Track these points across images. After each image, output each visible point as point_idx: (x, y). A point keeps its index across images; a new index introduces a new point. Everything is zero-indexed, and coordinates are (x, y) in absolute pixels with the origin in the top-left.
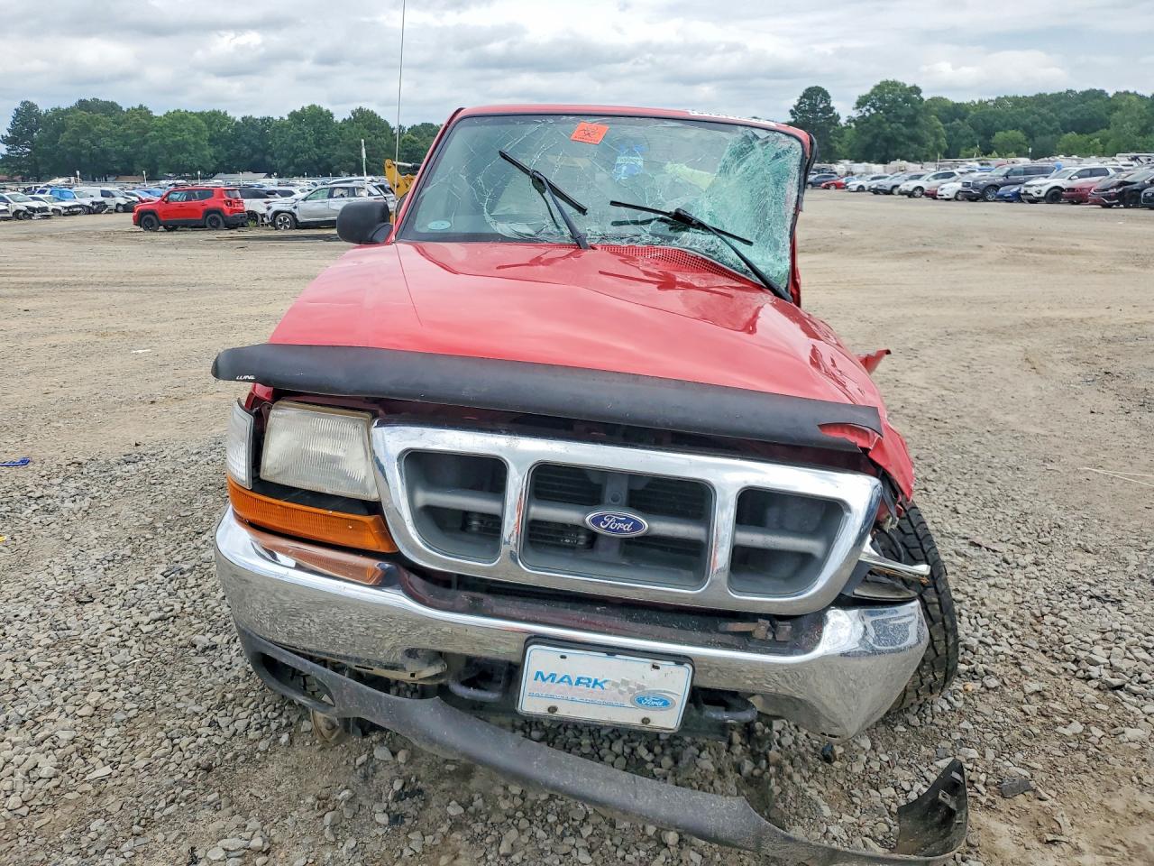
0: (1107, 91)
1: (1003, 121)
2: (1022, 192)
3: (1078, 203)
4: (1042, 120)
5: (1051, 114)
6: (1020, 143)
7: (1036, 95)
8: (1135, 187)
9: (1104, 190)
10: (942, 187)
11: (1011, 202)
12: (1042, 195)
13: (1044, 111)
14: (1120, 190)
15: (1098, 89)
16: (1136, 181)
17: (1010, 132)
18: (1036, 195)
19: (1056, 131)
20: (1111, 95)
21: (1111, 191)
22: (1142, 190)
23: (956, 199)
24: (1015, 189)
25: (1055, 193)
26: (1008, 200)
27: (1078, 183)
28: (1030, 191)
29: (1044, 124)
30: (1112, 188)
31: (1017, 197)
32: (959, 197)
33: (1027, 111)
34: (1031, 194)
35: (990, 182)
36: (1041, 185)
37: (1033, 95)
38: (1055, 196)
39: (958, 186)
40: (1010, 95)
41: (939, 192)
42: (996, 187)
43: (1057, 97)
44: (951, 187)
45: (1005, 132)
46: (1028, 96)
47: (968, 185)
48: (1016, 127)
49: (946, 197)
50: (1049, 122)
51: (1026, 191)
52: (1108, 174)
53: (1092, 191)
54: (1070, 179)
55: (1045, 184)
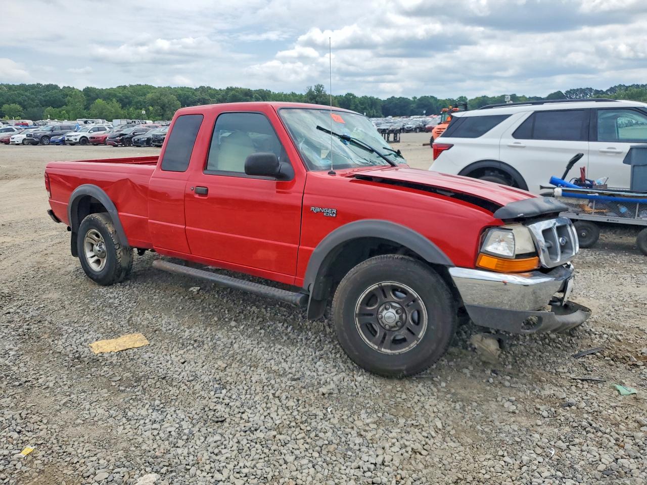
0: (59, 86)
1: (5, 98)
2: (66, 139)
3: (97, 145)
4: (29, 99)
5: (33, 96)
6: (20, 111)
7: (20, 85)
8: (126, 136)
9: (114, 138)
10: (13, 137)
11: (59, 145)
12: (78, 141)
13: (28, 94)
14: (121, 138)
15: (54, 84)
16: (126, 133)
17: (11, 105)
18: (74, 141)
19: (37, 106)
20: (61, 88)
21: (117, 138)
22: (132, 137)
23: (23, 144)
24: (61, 138)
25: (83, 140)
26: (57, 144)
27: (94, 134)
28: (71, 139)
29: (30, 101)
30: (117, 137)
31: (63, 142)
32: (25, 142)
33: (19, 93)
34: (72, 141)
35: (43, 134)
36: (75, 136)
37: (18, 84)
38: (84, 141)
39: (24, 136)
40: (5, 83)
41: (11, 140)
42: (48, 137)
43: (33, 87)
44: (19, 137)
45: (9, 105)
46: (15, 84)
47: (31, 136)
48: (14, 102)
49: (16, 143)
50: (33, 100)
51: (68, 139)
52: (106, 130)
53: (108, 138)
54: (89, 132)
55: (78, 135)
